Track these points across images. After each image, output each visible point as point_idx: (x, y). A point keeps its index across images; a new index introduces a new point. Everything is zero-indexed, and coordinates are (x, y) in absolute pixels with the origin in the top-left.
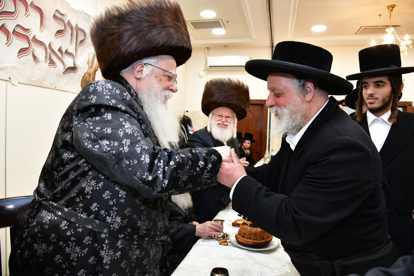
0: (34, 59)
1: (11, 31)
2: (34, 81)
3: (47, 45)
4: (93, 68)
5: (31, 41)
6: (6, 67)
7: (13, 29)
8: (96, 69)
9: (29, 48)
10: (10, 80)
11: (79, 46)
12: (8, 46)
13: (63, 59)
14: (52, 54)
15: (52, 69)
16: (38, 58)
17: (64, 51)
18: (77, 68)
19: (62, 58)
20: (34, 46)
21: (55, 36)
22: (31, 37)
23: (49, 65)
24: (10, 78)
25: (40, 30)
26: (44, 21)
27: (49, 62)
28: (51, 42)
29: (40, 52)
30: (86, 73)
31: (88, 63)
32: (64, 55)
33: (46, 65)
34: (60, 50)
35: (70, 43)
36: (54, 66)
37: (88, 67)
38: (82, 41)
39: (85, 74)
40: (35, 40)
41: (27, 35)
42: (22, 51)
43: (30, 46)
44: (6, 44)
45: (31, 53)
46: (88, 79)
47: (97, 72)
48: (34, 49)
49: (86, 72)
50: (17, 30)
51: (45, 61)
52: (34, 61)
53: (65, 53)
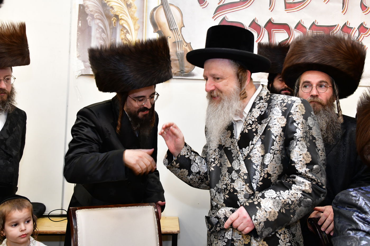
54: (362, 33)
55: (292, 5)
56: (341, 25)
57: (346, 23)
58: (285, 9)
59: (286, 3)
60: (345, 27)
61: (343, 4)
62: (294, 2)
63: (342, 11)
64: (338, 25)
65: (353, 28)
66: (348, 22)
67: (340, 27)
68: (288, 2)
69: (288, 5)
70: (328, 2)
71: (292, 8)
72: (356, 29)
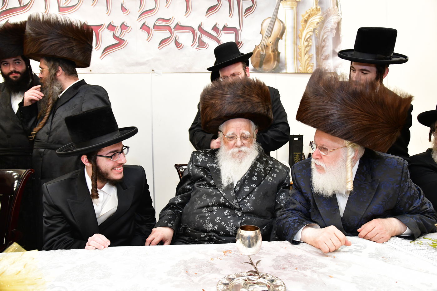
0: (177, 46)
1: (151, 26)
2: (180, 68)
3: (196, 28)
4: (271, 36)
5: (172, 29)
6: (148, 61)
7: (153, 24)
8: (278, 37)
9: (171, 36)
10: (154, 72)
11: (244, 16)
12: (149, 41)
13: (218, 38)
14: (203, 35)
15: (202, 51)
16: (182, 44)
17: (220, 27)
18: (242, 42)
19: (218, 36)
20: (177, 33)
21: (206, 16)
22: (172, 26)
23: (196, 49)
24: (153, 70)
25: (185, 15)
26: (190, 4)
27: (197, 44)
28: (201, 23)
29: (185, 38)
30: (259, 45)
31: (261, 33)
32: (221, 31)
33: (194, 49)
34: (215, 28)
35: (230, 16)
36: (205, 47)
37: (263, 38)
38: (248, 10)
39: (257, 47)
40: (179, 27)
41: (168, 24)
42: (163, 42)
43: (171, 35)
44: (147, 40)
45: (174, 41)
46: (264, 53)
47: (280, 41)
48: (177, 36)
49: (257, 45)
50: (157, 24)
51: (192, 46)
52: (178, 48)
53: (222, 30)
54: (123, 30)
55: (65, 9)
56: (107, 24)
57: (110, 23)
58: (59, 12)
59: (59, 7)
60: (110, 26)
61: (107, 7)
62: (67, 6)
63: (106, 12)
64: (104, 24)
65: (116, 26)
66: (112, 21)
67: (106, 26)
68: (62, 6)
69: (61, 9)
70: (95, 6)
71: (64, 11)
72: (119, 27)
